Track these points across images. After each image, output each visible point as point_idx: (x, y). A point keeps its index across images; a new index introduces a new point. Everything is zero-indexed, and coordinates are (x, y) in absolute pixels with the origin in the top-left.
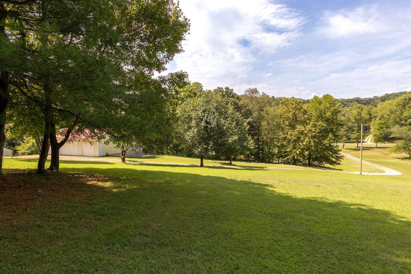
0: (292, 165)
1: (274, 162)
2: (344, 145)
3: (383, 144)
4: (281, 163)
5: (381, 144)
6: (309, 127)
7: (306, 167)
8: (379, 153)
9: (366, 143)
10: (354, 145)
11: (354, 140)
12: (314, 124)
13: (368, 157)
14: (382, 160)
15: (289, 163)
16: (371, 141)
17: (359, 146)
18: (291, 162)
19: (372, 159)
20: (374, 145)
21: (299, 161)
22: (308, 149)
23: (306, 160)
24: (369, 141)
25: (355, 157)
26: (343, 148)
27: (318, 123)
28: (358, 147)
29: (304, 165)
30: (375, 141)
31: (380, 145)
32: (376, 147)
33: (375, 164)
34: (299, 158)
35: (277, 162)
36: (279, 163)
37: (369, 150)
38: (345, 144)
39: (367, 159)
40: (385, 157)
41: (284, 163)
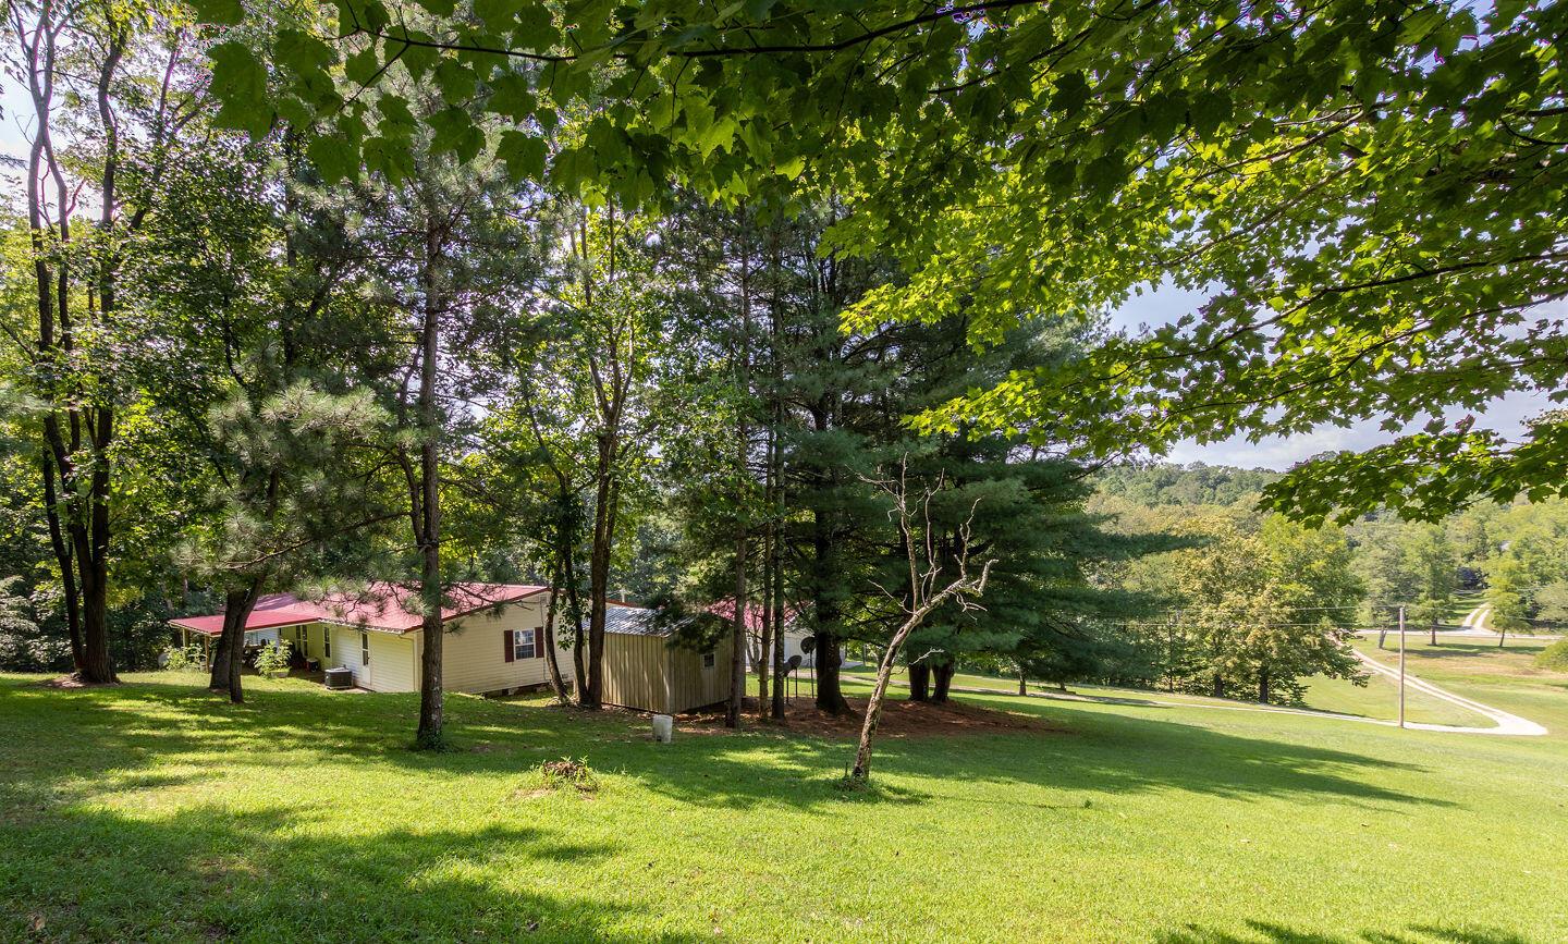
0: (1211, 696)
1: (1157, 685)
2: (1383, 637)
3: (1526, 636)
4: (1179, 690)
5: (1517, 636)
6: (1260, 599)
7: (1255, 703)
8: (1503, 668)
9: (1467, 632)
10: (1420, 639)
11: (1420, 622)
12: (1276, 590)
13: (1462, 680)
14: (1507, 690)
15: (1199, 691)
16: (1484, 625)
17: (1437, 642)
18: (1206, 690)
19: (1476, 687)
20: (1491, 637)
21: (1230, 686)
22: (1260, 655)
23: (1254, 683)
24: (1477, 625)
25: (1416, 680)
26: (1381, 647)
27: (1288, 587)
28: (1434, 644)
29: (1246, 698)
30: (1498, 625)
31: (1514, 638)
32: (1501, 647)
33: (1480, 702)
34: (1233, 679)
35: (1167, 687)
36: (1171, 691)
37: (1475, 654)
38: (1389, 632)
39: (1456, 685)
40: (1522, 680)
41: (1187, 691)
